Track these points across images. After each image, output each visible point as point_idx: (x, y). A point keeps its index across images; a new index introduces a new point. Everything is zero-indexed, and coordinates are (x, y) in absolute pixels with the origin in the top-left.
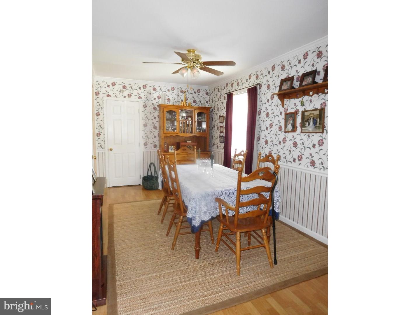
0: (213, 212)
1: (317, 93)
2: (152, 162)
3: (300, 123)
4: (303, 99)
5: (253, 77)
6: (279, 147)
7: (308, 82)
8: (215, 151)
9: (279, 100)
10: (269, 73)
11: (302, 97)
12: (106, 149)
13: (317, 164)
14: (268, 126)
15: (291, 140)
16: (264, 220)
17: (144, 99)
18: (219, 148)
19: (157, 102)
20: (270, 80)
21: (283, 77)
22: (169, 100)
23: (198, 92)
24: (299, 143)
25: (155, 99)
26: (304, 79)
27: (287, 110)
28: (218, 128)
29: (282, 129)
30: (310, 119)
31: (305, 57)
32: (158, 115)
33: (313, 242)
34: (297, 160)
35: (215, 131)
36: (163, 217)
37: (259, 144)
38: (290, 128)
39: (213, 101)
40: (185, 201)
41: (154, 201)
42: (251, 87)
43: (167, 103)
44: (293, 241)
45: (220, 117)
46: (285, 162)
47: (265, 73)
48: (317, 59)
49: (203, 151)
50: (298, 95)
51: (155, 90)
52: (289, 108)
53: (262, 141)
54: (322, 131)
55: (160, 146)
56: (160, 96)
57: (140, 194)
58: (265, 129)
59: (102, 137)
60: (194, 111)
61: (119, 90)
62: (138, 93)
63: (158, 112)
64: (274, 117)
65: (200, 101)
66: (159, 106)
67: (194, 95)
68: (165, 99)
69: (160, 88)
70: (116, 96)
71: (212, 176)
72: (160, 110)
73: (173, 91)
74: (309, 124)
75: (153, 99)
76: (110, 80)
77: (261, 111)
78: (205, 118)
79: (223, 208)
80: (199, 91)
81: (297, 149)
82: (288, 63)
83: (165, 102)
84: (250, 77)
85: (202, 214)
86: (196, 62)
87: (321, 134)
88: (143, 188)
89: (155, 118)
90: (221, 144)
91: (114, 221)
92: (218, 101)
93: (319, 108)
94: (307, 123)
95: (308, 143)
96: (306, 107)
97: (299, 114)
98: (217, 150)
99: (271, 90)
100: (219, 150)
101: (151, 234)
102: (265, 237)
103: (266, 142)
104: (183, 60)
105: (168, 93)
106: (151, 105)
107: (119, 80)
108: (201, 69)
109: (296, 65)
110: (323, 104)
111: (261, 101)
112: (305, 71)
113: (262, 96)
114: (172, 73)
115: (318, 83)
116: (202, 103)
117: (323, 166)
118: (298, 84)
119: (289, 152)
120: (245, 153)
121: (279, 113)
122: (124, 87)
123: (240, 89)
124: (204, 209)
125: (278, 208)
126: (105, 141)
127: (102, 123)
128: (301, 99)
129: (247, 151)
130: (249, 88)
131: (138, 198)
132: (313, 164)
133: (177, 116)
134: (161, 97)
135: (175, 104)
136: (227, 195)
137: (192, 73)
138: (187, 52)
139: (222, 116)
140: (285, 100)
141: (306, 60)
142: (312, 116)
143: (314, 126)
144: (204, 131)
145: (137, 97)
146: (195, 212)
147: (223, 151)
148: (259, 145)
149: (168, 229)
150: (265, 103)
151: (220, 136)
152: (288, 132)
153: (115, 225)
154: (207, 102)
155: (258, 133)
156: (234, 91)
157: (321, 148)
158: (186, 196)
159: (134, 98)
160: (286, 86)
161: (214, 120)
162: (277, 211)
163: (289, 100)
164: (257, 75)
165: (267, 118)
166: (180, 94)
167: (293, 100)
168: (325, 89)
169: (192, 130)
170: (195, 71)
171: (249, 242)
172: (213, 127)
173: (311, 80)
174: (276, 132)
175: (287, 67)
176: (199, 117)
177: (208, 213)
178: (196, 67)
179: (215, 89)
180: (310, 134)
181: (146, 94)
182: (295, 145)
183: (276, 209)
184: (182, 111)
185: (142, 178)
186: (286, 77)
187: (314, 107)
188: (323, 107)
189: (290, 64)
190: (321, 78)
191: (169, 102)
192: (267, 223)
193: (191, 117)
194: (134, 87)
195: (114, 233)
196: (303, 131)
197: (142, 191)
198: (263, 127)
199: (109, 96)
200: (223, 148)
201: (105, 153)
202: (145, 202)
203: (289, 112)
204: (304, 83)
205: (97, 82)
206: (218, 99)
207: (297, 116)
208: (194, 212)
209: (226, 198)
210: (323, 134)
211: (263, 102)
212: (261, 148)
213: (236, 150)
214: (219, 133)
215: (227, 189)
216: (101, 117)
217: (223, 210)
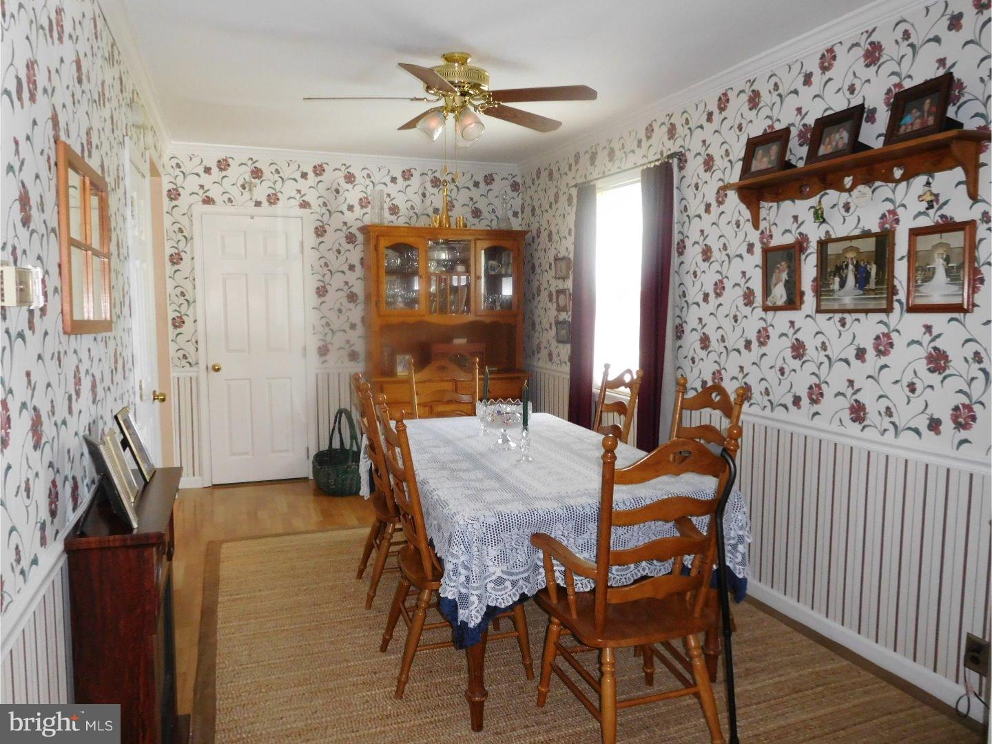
0: (527, 579)
1: (868, 181)
2: (342, 407)
3: (812, 279)
4: (820, 202)
5: (660, 133)
6: (747, 358)
7: (837, 146)
8: (542, 371)
9: (743, 207)
10: (710, 117)
11: (818, 196)
12: (202, 365)
13: (872, 416)
14: (710, 289)
15: (783, 335)
16: (693, 605)
17: (318, 209)
18: (555, 358)
19: (357, 218)
20: (714, 141)
21: (756, 130)
22: (394, 210)
23: (487, 184)
24: (811, 344)
25: (351, 208)
26: (823, 138)
27: (771, 236)
28: (550, 295)
29: (756, 299)
30: (847, 266)
31: (826, 64)
32: (362, 259)
33: (863, 673)
34: (805, 401)
35: (541, 305)
36: (371, 588)
37: (680, 347)
38: (781, 297)
39: (533, 209)
40: (435, 543)
41: (350, 532)
42: (652, 165)
43: (388, 218)
44: (797, 671)
45: (556, 259)
46: (765, 407)
47: (698, 117)
48: (865, 68)
49: (505, 370)
50: (803, 188)
51: (350, 178)
52: (776, 232)
53: (691, 340)
54: (887, 304)
55: (369, 356)
56: (367, 198)
57: (308, 510)
58: (700, 298)
59: (187, 328)
60: (475, 244)
61: (241, 182)
62: (299, 191)
63: (360, 248)
64: (730, 262)
65: (493, 211)
66: (364, 230)
67: (475, 193)
68: (382, 208)
69: (366, 172)
70: (230, 200)
71: (527, 457)
72: (367, 241)
73: (407, 183)
74: (842, 284)
75: (344, 208)
76: (211, 152)
77: (686, 240)
78: (508, 264)
79: (558, 568)
80: (489, 179)
81: (805, 364)
82: (771, 86)
83: (381, 215)
84: (650, 131)
85: (490, 585)
86: (471, 92)
87: (882, 316)
88: (315, 491)
89: (352, 268)
90: (561, 346)
91: (219, 600)
92: (549, 210)
93: (876, 229)
94: (837, 280)
95: (840, 346)
96: (833, 229)
97: (808, 251)
98: (549, 365)
99: (718, 174)
100: (554, 367)
101: (332, 643)
102: (698, 663)
103: (705, 342)
104: (428, 88)
105: (392, 189)
106: (340, 226)
107: (239, 152)
108: (488, 112)
109: (796, 92)
110: (890, 217)
111: (686, 209)
112: (825, 111)
113: (689, 193)
114: (399, 129)
115: (870, 148)
116: (500, 217)
117: (891, 422)
118: (804, 151)
119: (779, 373)
120: (635, 377)
121: (745, 247)
122: (256, 173)
123: (619, 170)
124: (496, 571)
125: (743, 563)
126: (197, 342)
127: (187, 285)
128: (813, 201)
129: (641, 374)
130: (645, 167)
131: (298, 524)
132: (858, 412)
133: (421, 259)
134: (369, 203)
135: (414, 223)
136: (571, 524)
137: (458, 129)
138: (442, 62)
139: (563, 258)
140: (763, 204)
141: (828, 74)
142: (850, 255)
143: (861, 288)
144: (508, 305)
145: (295, 203)
146: (467, 579)
147: (567, 369)
148: (682, 352)
149: (385, 626)
150: (699, 216)
151: (558, 323)
152: (776, 309)
153: (221, 613)
154: (515, 214)
155: (678, 313)
156: (601, 178)
157: (884, 360)
158: (440, 527)
159: (288, 206)
160: (765, 160)
161: (538, 270)
162: (739, 573)
163: (775, 204)
164: (671, 124)
165: (707, 264)
166: (430, 189)
167: (787, 204)
168: (895, 169)
169: (468, 303)
170: (468, 121)
171: (647, 674)
172: (535, 292)
173: (846, 140)
174: (734, 309)
175: (766, 98)
176: (491, 262)
177: (508, 584)
178: (472, 109)
179: (539, 172)
180: (846, 316)
181: (324, 193)
182: (798, 350)
183: (738, 566)
184: (437, 243)
185: (311, 458)
186: (765, 130)
187: (860, 226)
188: (887, 226)
189: (776, 87)
190: (881, 132)
191: (394, 218)
192: (703, 615)
193: (465, 262)
194: (286, 173)
195: (218, 638)
196: (824, 306)
197: (312, 497)
198: (694, 294)
199: (208, 201)
200: (567, 359)
201: (197, 378)
202: (320, 535)
203: (774, 243)
204: (823, 150)
205: (172, 158)
206: (551, 204)
207: (803, 257)
208: (462, 579)
209: (566, 532)
210: (891, 314)
211: (691, 212)
212: (689, 360)
213: (607, 367)
214: (553, 313)
215: (572, 502)
216: (185, 265)
217: (557, 574)
